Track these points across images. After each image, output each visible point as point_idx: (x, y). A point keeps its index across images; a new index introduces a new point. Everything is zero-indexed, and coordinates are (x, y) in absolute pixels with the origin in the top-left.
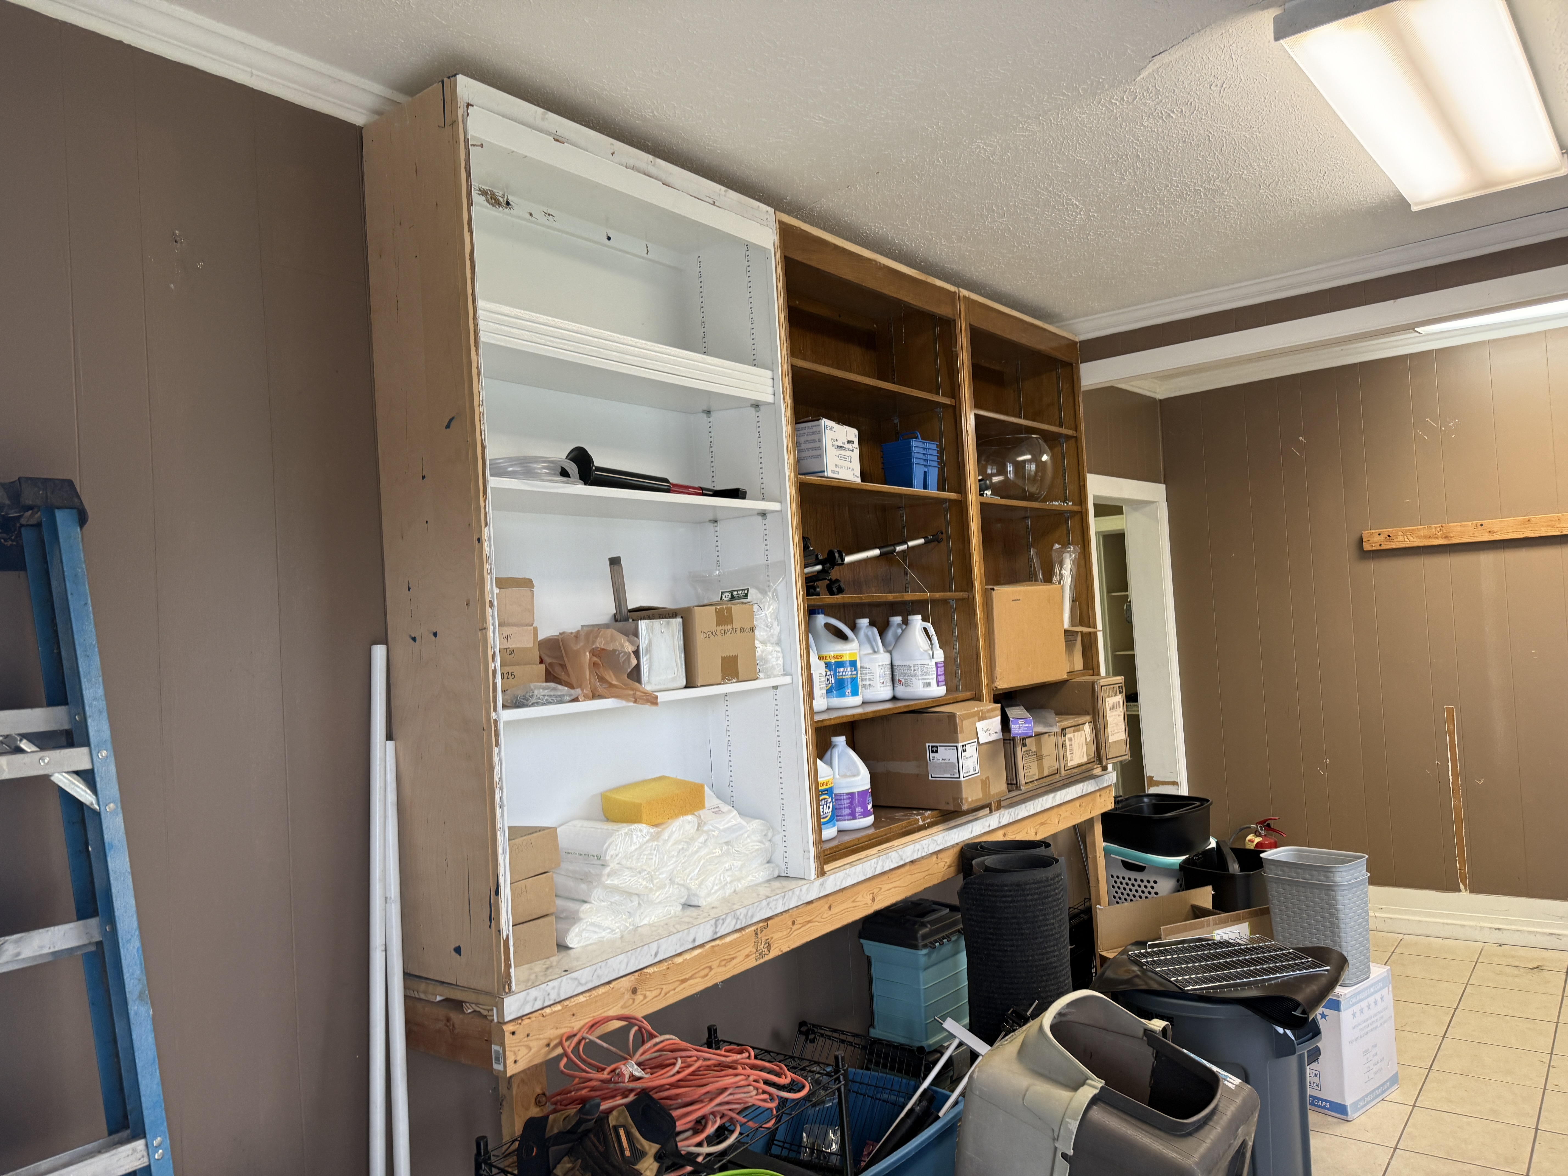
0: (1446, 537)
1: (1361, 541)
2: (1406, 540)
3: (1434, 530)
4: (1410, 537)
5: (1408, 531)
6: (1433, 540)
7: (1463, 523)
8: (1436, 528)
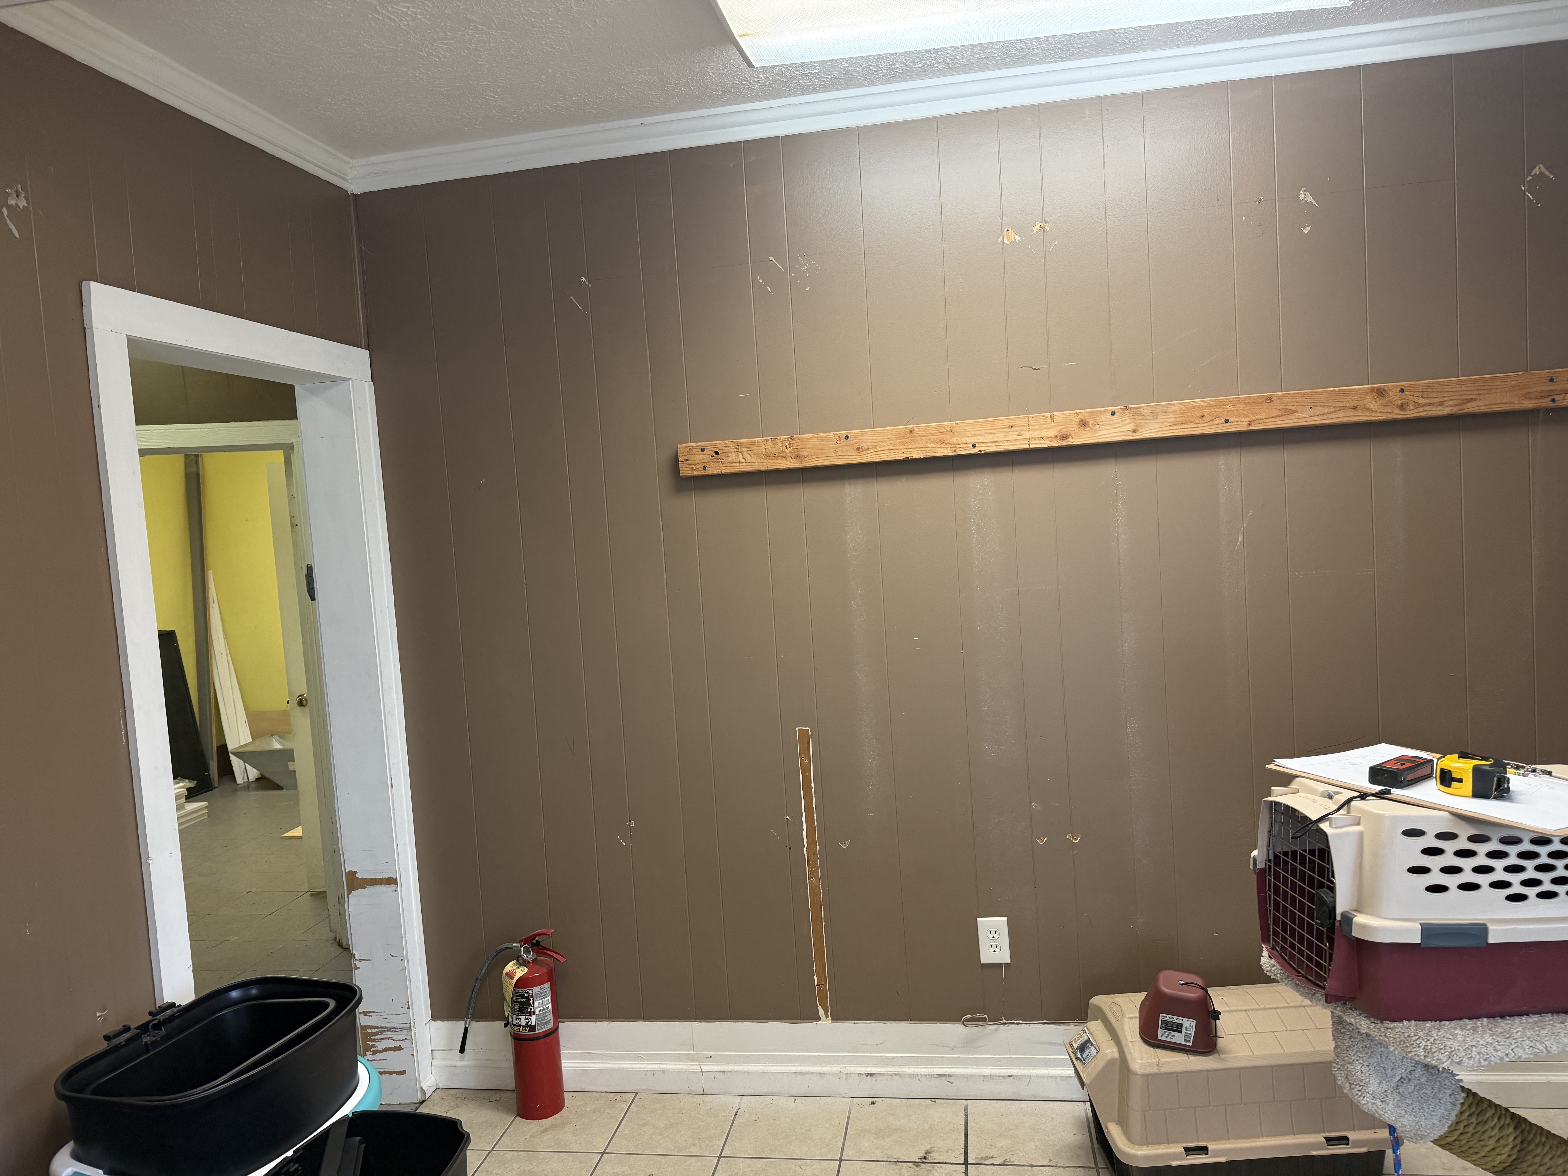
0: (798, 456)
1: (675, 462)
2: (743, 461)
3: (780, 445)
4: (748, 456)
5: (745, 444)
6: (780, 461)
7: (822, 434)
8: (783, 441)
